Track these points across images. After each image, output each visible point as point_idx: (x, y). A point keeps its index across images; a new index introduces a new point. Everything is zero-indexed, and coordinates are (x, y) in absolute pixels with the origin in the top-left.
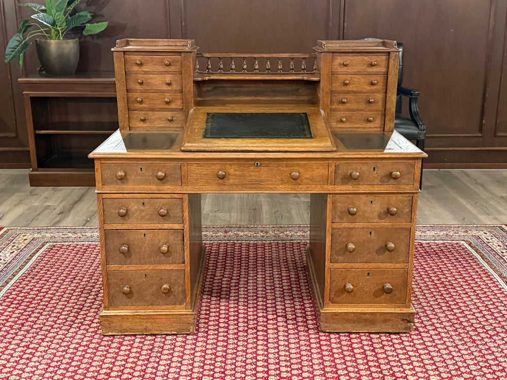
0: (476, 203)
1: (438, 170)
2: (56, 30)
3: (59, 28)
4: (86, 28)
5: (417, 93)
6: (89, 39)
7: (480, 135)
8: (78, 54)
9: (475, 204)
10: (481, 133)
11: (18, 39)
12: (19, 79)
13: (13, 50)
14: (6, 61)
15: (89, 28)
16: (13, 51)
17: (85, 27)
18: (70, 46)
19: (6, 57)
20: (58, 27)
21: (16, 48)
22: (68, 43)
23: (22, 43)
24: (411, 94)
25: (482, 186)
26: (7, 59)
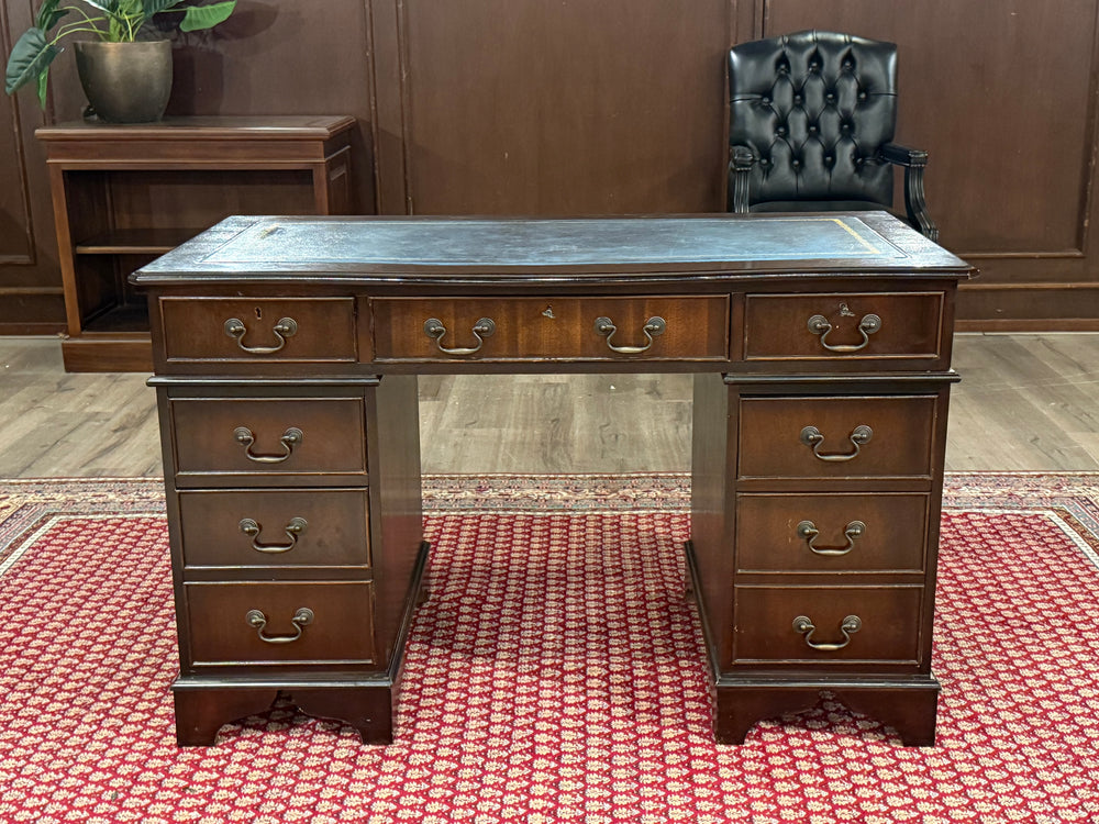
0: (1066, 405)
1: (981, 334)
2: (119, 21)
3: (126, 17)
4: (187, 17)
5: (922, 155)
6: (194, 41)
7: (1078, 254)
8: (171, 75)
9: (1062, 407)
10: (1080, 250)
11: (34, 40)
12: (37, 131)
13: (24, 64)
14: (8, 90)
15: (193, 17)
16: (23, 68)
17: (185, 13)
18: (151, 57)
19: (9, 80)
20: (124, 13)
21: (30, 62)
22: (146, 50)
23: (44, 50)
24: (908, 160)
25: (1082, 368)
26: (9, 86)
